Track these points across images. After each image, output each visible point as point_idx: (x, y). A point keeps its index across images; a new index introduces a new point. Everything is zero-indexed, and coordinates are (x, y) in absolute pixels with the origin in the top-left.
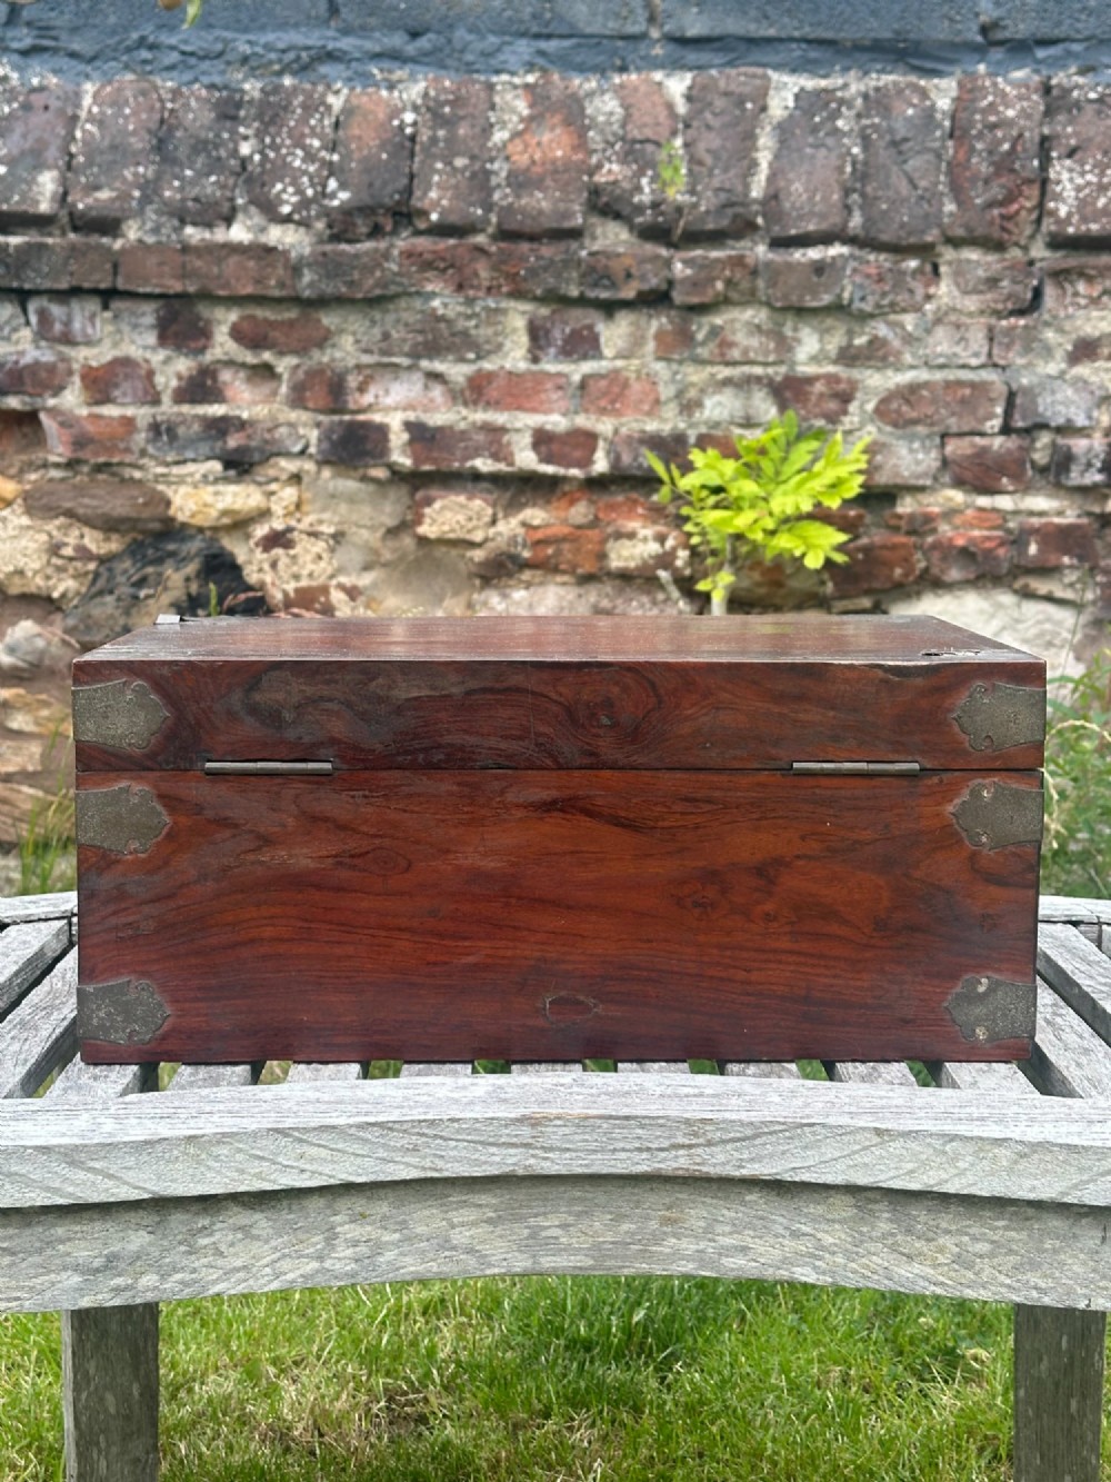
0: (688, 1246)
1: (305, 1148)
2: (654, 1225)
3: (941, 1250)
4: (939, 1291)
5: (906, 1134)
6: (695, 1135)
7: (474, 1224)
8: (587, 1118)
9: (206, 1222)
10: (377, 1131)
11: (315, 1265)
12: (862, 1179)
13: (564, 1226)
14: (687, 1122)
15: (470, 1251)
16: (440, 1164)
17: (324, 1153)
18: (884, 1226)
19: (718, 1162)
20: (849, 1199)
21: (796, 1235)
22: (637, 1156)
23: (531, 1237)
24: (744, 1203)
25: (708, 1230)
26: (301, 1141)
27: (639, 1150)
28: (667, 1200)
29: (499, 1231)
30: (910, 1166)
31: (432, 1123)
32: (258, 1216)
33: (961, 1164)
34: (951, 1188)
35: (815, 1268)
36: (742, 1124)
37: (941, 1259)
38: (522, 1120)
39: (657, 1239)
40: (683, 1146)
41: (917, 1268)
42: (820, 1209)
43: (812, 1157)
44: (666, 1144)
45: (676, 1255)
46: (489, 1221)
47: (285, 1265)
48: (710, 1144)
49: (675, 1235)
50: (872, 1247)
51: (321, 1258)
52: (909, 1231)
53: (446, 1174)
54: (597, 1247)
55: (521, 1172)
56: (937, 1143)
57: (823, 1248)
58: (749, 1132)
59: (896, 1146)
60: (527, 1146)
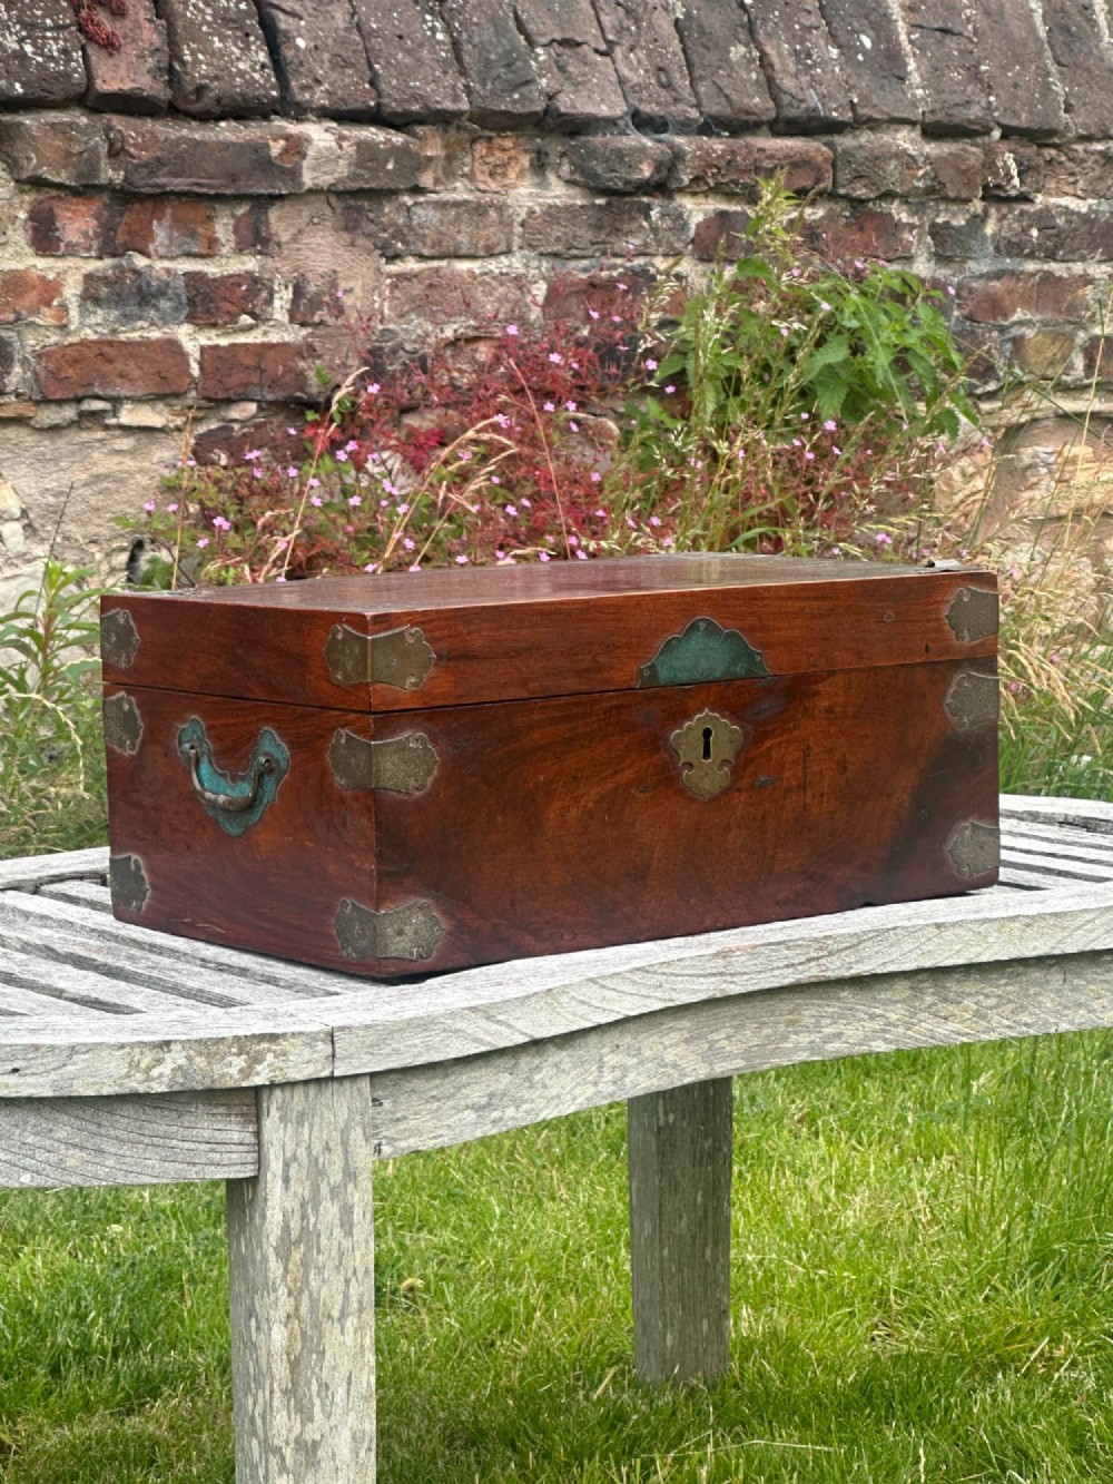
0: (804, 1039)
1: (605, 992)
2: (782, 1027)
3: (966, 1010)
4: (965, 1040)
5: (954, 925)
6: (821, 949)
7: (677, 1044)
8: (755, 947)
9: (537, 1061)
10: (641, 974)
11: (591, 1090)
12: (928, 963)
13: (728, 1037)
14: (816, 940)
15: (675, 1066)
16: (674, 995)
17: (615, 994)
18: (929, 999)
19: (835, 968)
20: (906, 984)
21: (872, 1017)
22: (786, 971)
23: (710, 1049)
24: (839, 999)
25: (817, 1025)
26: (603, 987)
27: (787, 966)
28: (791, 1006)
29: (692, 1047)
30: (957, 947)
31: (668, 964)
32: (564, 1053)
33: (990, 940)
34: (984, 959)
35: (885, 1040)
36: (850, 936)
37: (967, 1016)
38: (716, 955)
39: (785, 1038)
40: (813, 959)
41: (951, 1026)
42: (888, 995)
43: (895, 953)
44: (803, 959)
45: (796, 1049)
46: (687, 1041)
47: (578, 1091)
48: (830, 954)
49: (796, 1033)
50: (922, 1016)
51: (595, 1084)
52: (945, 1000)
53: (678, 1003)
54: (748, 1050)
55: (718, 995)
56: (975, 927)
57: (889, 1024)
58: (855, 941)
59: (948, 934)
60: (721, 974)
